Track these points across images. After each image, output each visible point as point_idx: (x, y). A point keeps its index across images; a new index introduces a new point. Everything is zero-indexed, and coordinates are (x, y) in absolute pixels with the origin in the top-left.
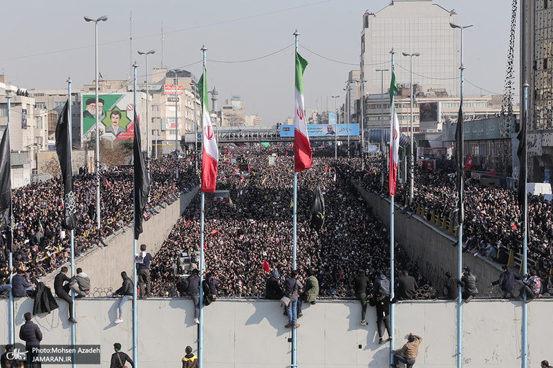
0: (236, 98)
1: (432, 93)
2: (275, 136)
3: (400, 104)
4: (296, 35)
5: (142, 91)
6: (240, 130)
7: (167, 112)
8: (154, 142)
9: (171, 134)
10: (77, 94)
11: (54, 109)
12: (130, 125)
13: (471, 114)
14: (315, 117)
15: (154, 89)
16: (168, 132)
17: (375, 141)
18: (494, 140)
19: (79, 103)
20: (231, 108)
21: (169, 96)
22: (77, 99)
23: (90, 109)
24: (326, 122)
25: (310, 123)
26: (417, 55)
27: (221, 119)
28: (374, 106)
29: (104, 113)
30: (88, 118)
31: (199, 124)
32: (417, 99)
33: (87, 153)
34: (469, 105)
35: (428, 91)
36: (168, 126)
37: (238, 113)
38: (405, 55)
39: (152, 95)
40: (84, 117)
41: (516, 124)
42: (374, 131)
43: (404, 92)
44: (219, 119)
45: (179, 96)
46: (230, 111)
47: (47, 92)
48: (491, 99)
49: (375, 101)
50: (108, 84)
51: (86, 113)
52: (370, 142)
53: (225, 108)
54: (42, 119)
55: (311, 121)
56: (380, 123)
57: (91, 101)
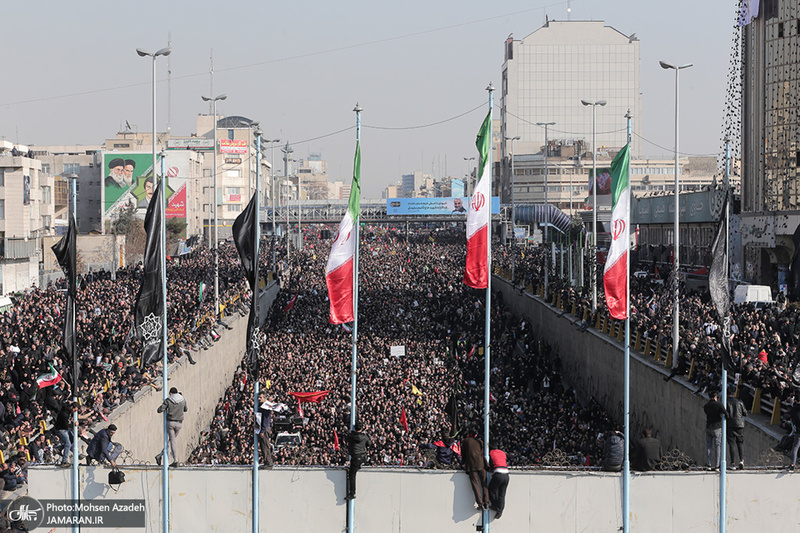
0: (315, 157)
1: (604, 153)
2: (378, 213)
3: (559, 170)
4: (491, 90)
5: (188, 148)
6: (330, 205)
7: (224, 179)
8: (206, 221)
9: (229, 210)
10: (95, 152)
11: (63, 175)
12: (173, 198)
13: (660, 184)
14: (430, 185)
15: (206, 145)
16: (225, 208)
17: (522, 222)
18: (700, 224)
19: (99, 166)
20: (309, 171)
21: (227, 156)
22: (95, 159)
23: (115, 174)
24: (448, 194)
25: (423, 194)
26: (603, 105)
27: (298, 187)
28: (520, 172)
29: (135, 181)
30: (112, 187)
31: (268, 195)
32: (582, 162)
33: (116, 239)
34: (657, 171)
35: (598, 150)
36: (225, 200)
37: (321, 179)
38: (585, 104)
39: (203, 153)
40: (106, 185)
41: (735, 201)
42: (522, 207)
43: (564, 152)
44: (295, 189)
45: (241, 156)
46: (308, 176)
47: (52, 149)
48: (688, 162)
49: (523, 164)
50: (139, 137)
51: (109, 180)
52: (516, 223)
53: (301, 171)
54: (50, 190)
55: (424, 190)
56: (531, 196)
57: (115, 163)
